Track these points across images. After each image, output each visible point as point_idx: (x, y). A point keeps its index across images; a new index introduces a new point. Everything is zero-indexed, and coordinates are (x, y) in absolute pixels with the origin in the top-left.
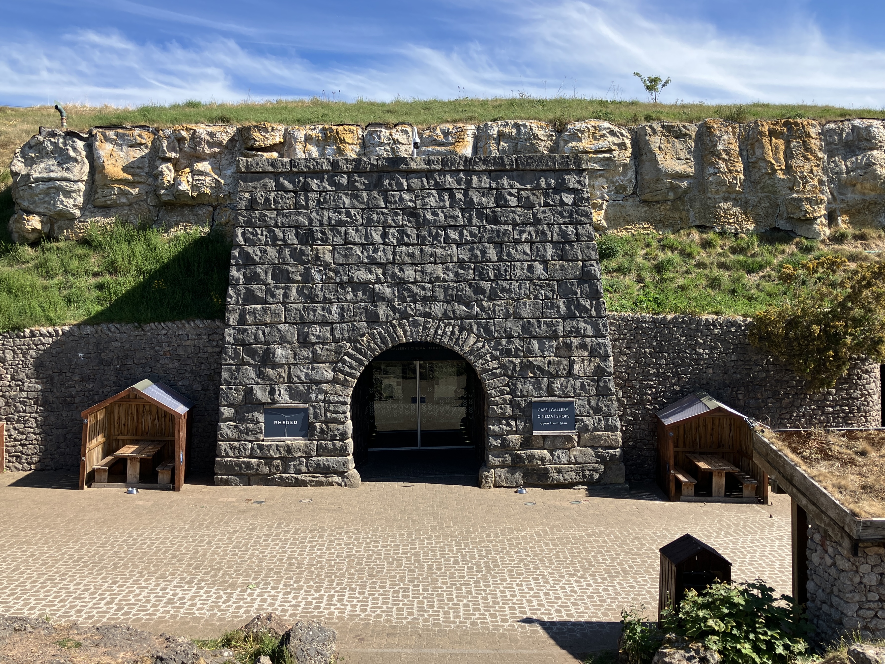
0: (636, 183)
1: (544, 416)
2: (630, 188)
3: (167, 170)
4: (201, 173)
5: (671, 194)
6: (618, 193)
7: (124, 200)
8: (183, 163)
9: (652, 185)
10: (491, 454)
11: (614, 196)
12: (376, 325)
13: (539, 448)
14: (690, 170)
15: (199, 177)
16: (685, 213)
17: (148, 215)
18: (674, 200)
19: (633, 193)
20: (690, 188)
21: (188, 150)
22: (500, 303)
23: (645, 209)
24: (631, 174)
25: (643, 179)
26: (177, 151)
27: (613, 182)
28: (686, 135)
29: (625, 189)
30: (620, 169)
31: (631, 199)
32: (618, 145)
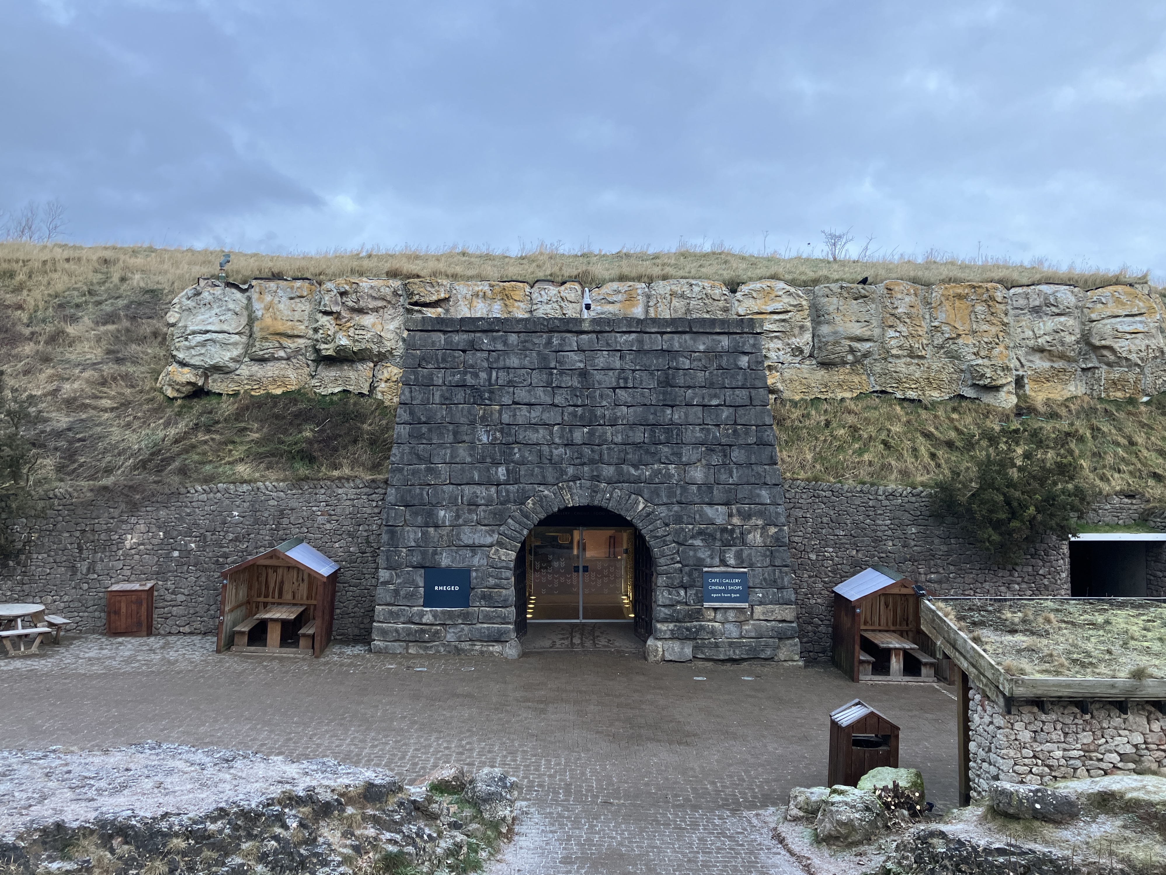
0: (814, 345)
1: (716, 588)
2: (807, 351)
3: (328, 324)
4: (363, 328)
5: (850, 358)
6: (794, 356)
7: (282, 353)
8: (345, 318)
9: (830, 348)
10: (659, 626)
11: (790, 359)
12: (541, 488)
13: (709, 621)
14: (869, 333)
15: (361, 332)
16: (864, 377)
17: (307, 370)
18: (852, 364)
19: (810, 356)
20: (869, 352)
21: (350, 304)
22: (670, 467)
23: (822, 373)
24: (808, 336)
25: (820, 341)
26: (339, 304)
27: (789, 344)
28: (866, 297)
29: (802, 352)
30: (796, 331)
31: (808, 362)
32: (795, 306)
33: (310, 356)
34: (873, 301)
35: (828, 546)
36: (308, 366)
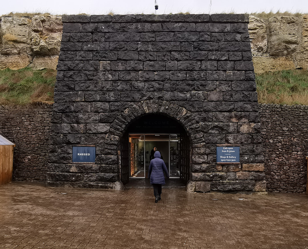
0: (268, 46)
2: (265, 49)
3: (36, 36)
4: (53, 38)
5: (285, 52)
6: (259, 51)
7: (16, 51)
8: (45, 34)
9: (276, 47)
10: (193, 174)
11: (257, 53)
12: (132, 103)
13: (219, 171)
14: (296, 39)
15: (52, 40)
16: (292, 62)
17: (28, 59)
18: (287, 55)
19: (266, 52)
20: (295, 49)
21: (47, 27)
22: (200, 92)
23: (272, 60)
24: (265, 42)
25: (271, 44)
26: (41, 27)
27: (256, 46)
28: (294, 22)
29: (262, 49)
30: (260, 39)
31: (265, 55)
32: (259, 26)
33: (29, 52)
34: (297, 24)
35: (278, 136)
36: (28, 57)
